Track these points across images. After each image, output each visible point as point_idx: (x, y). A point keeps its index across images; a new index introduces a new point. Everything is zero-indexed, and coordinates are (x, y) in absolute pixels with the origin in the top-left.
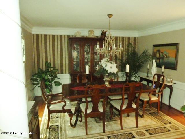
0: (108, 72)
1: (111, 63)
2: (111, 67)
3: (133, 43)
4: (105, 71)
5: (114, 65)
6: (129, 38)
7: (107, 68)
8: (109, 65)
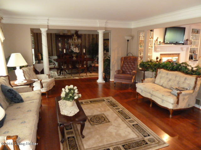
0: (74, 52)
1: (76, 48)
2: (75, 50)
3: (95, 38)
4: (72, 51)
5: (77, 49)
6: (93, 35)
7: (73, 50)
8: (75, 49)
